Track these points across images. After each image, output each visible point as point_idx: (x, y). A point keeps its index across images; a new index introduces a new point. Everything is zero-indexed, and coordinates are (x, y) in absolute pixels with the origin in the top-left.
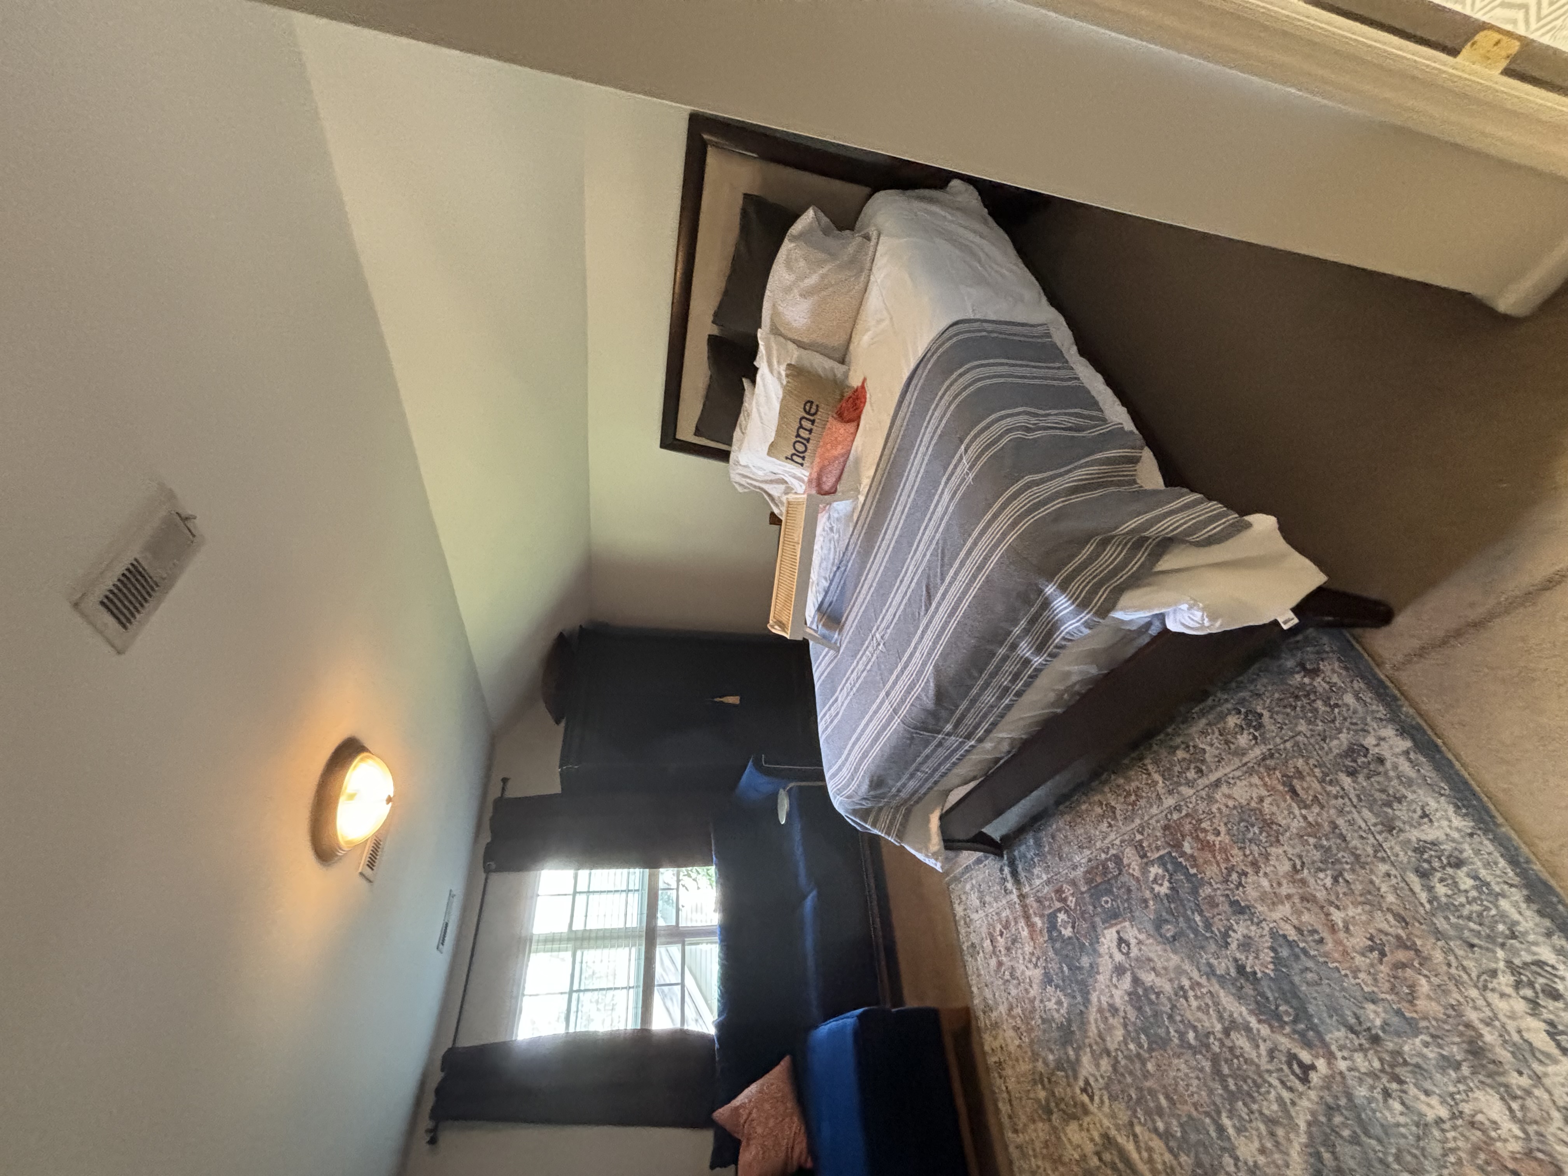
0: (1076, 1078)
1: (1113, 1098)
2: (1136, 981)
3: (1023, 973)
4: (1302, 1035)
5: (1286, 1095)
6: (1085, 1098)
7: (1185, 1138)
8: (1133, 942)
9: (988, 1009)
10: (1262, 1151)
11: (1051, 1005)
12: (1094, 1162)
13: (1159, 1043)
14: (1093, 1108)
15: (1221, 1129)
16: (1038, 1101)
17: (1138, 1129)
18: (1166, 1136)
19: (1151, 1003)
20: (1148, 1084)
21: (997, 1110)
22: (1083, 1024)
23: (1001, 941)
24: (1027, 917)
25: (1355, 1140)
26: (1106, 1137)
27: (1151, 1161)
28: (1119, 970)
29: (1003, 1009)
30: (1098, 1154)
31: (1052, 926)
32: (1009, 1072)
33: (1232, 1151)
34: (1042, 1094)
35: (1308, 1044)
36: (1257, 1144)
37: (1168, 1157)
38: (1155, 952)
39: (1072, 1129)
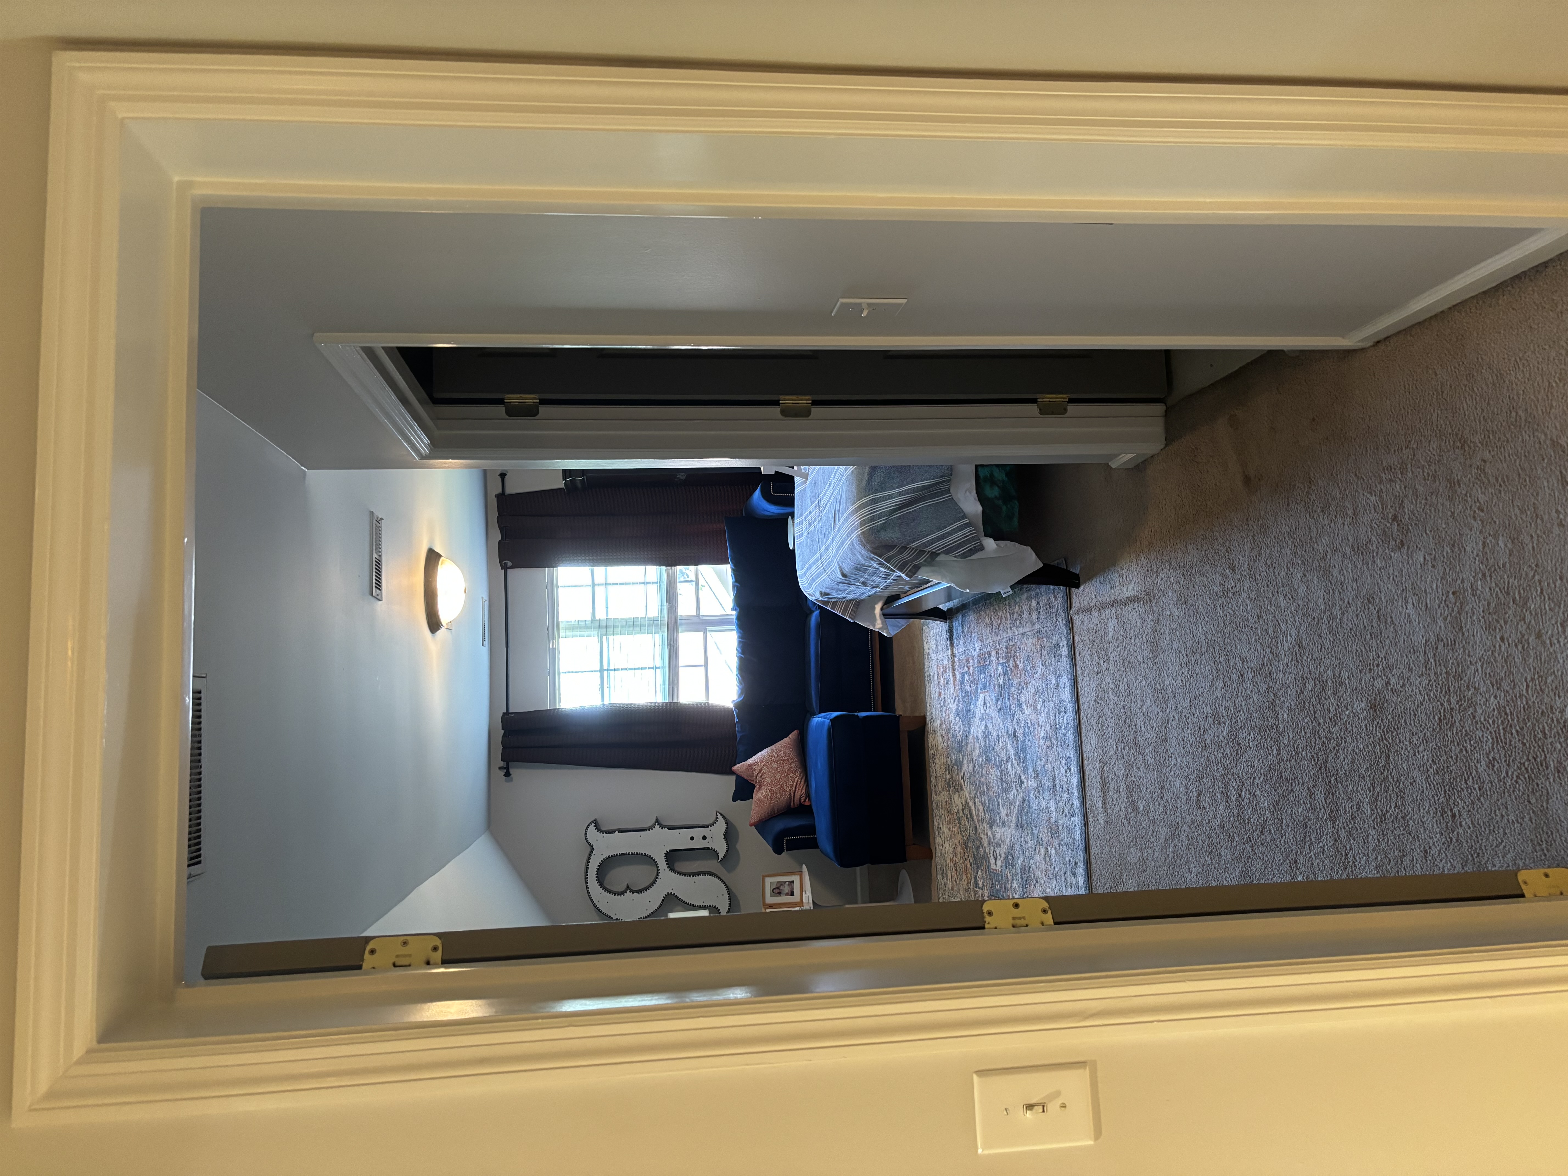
0: (961, 771)
1: (971, 784)
2: (986, 727)
3: (948, 704)
4: (1024, 768)
5: (1016, 792)
6: (962, 781)
7: (988, 807)
8: (988, 705)
9: (933, 720)
10: (1007, 815)
11: (957, 727)
12: (961, 814)
13: (988, 760)
14: (964, 787)
15: (998, 804)
16: (946, 779)
17: (976, 800)
18: (983, 804)
19: (989, 740)
20: (982, 780)
21: (931, 782)
22: (967, 743)
23: (942, 680)
24: (954, 670)
25: (1026, 815)
26: (966, 801)
27: (978, 815)
28: (982, 719)
29: (938, 722)
30: (963, 810)
31: (962, 683)
32: (937, 761)
33: (999, 813)
34: (948, 777)
35: (1024, 774)
36: (1005, 812)
37: (983, 814)
38: (995, 714)
39: (956, 797)
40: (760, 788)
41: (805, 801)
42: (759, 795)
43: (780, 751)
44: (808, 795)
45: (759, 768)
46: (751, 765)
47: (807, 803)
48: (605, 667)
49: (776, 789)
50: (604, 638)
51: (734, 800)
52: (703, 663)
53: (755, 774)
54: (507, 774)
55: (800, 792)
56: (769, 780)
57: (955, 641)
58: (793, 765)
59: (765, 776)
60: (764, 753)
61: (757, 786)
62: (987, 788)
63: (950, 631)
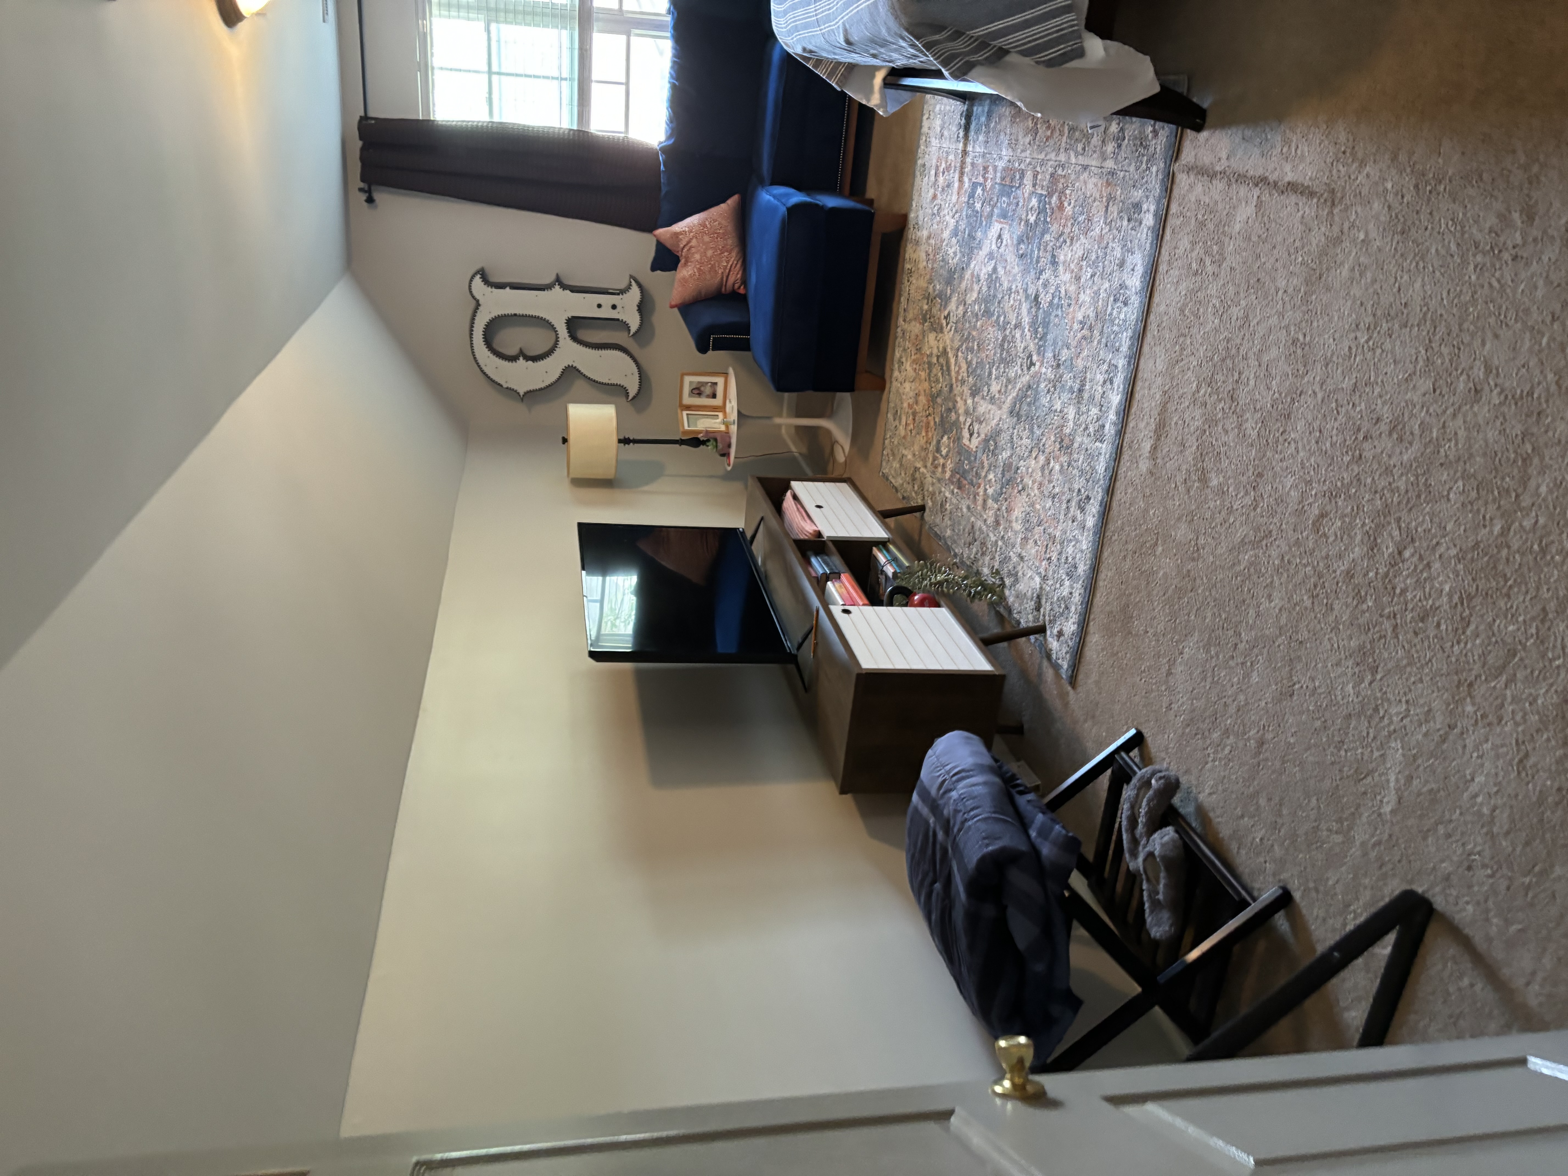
0: (945, 308)
1: (956, 331)
2: (995, 269)
3: (944, 216)
4: (1040, 347)
5: (1019, 372)
6: (944, 322)
7: (975, 370)
8: (1004, 242)
9: (917, 226)
10: (999, 392)
11: (951, 252)
12: (934, 360)
13: (988, 313)
14: (946, 330)
15: (990, 374)
16: (921, 308)
17: (960, 354)
18: (969, 364)
19: (995, 288)
20: (974, 333)
21: (899, 302)
22: (961, 278)
23: (941, 179)
24: (962, 174)
25: (1029, 404)
26: (945, 350)
27: (958, 373)
28: (991, 256)
29: (925, 233)
30: (938, 357)
31: (972, 196)
32: (913, 280)
33: (989, 386)
34: (926, 307)
35: (1039, 354)
36: (999, 388)
37: (965, 374)
38: (1011, 258)
39: (932, 336)
40: (686, 264)
41: (739, 288)
42: (684, 272)
43: (715, 221)
44: (745, 282)
45: (687, 239)
46: (676, 235)
47: (742, 291)
48: (495, 68)
49: (706, 268)
50: (493, 26)
51: (654, 268)
52: (623, 80)
53: (682, 246)
54: (370, 200)
55: (735, 277)
56: (697, 256)
57: (972, 134)
58: (730, 242)
59: (693, 250)
60: (694, 220)
61: (683, 261)
62: (978, 347)
63: (968, 116)
